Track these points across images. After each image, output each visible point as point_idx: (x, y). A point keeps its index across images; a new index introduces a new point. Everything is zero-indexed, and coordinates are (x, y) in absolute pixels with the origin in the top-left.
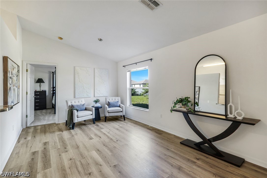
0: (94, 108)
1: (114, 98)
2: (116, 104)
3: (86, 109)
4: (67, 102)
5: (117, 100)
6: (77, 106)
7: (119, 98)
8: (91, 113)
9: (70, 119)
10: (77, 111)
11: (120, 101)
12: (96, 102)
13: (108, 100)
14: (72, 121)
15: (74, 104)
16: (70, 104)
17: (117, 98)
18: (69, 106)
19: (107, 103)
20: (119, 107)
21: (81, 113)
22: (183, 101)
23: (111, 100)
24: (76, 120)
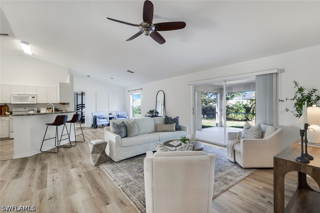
0: (108, 118)
1: (122, 112)
2: (123, 116)
3: (103, 118)
4: (92, 113)
5: (124, 114)
6: (98, 116)
7: (126, 112)
8: (107, 120)
9: (95, 122)
10: (99, 118)
11: (126, 114)
12: (110, 114)
13: (118, 113)
14: (96, 124)
15: (96, 115)
16: (94, 115)
17: (124, 112)
18: (94, 116)
19: (117, 115)
20: (125, 118)
21: (101, 120)
22: (151, 112)
23: (120, 113)
24: (98, 123)
